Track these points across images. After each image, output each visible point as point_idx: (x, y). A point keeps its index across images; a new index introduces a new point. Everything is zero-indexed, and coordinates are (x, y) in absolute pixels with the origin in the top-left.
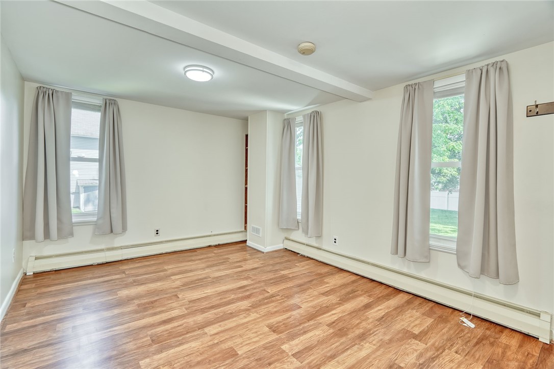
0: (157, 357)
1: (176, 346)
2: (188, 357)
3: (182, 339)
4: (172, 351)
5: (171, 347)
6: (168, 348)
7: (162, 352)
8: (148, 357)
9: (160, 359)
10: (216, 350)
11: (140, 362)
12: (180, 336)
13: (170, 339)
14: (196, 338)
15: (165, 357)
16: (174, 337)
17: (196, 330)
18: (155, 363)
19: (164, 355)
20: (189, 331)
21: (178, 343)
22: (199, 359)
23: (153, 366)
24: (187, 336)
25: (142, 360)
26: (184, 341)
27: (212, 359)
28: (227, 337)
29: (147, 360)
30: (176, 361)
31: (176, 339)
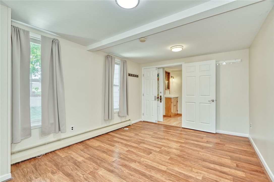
0: (194, 176)
1: (183, 174)
2: (184, 168)
3: (178, 174)
4: (186, 173)
5: (185, 175)
6: (186, 176)
7: (190, 176)
8: (196, 179)
9: (193, 174)
10: (173, 163)
11: (201, 179)
12: (176, 176)
13: (182, 178)
14: (172, 170)
15: (190, 174)
16: (179, 177)
17: (168, 173)
18: (196, 175)
19: (190, 175)
20: (170, 174)
21: (181, 174)
22: (181, 165)
23: (198, 174)
24: (174, 174)
25: (200, 180)
26: (178, 173)
27: (178, 162)
28: (164, 162)
29: (198, 178)
30: (189, 169)
31: (179, 176)
